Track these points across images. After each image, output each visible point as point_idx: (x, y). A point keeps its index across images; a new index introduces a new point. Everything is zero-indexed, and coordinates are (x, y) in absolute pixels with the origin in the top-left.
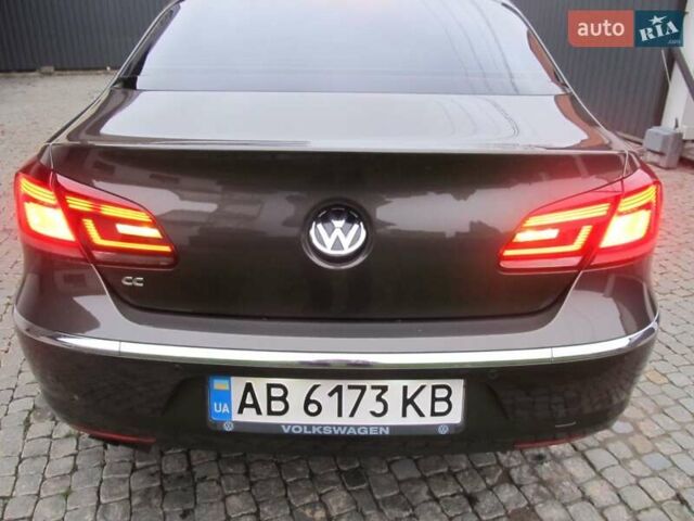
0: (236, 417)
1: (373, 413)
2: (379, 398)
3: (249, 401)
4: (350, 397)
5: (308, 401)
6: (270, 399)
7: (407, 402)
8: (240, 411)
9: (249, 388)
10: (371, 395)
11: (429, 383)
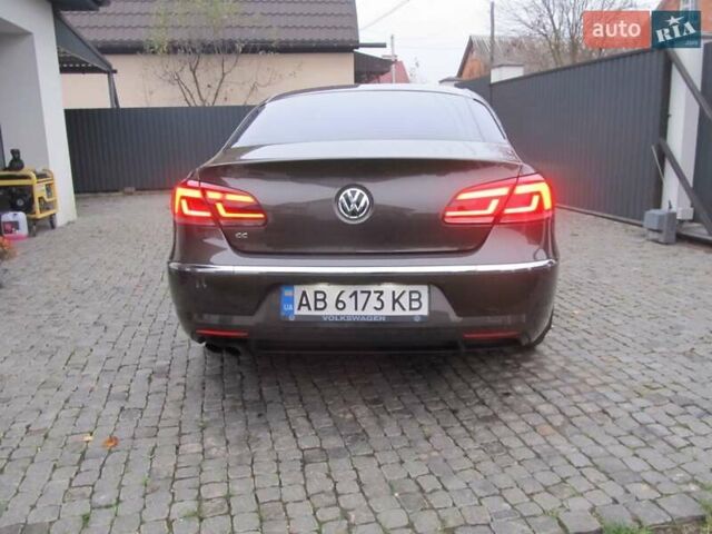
0: (296, 312)
1: (376, 308)
2: (378, 299)
3: (304, 302)
4: (362, 298)
5: (338, 301)
6: (316, 300)
7: (395, 301)
8: (299, 309)
9: (304, 294)
10: (374, 296)
11: (408, 288)
